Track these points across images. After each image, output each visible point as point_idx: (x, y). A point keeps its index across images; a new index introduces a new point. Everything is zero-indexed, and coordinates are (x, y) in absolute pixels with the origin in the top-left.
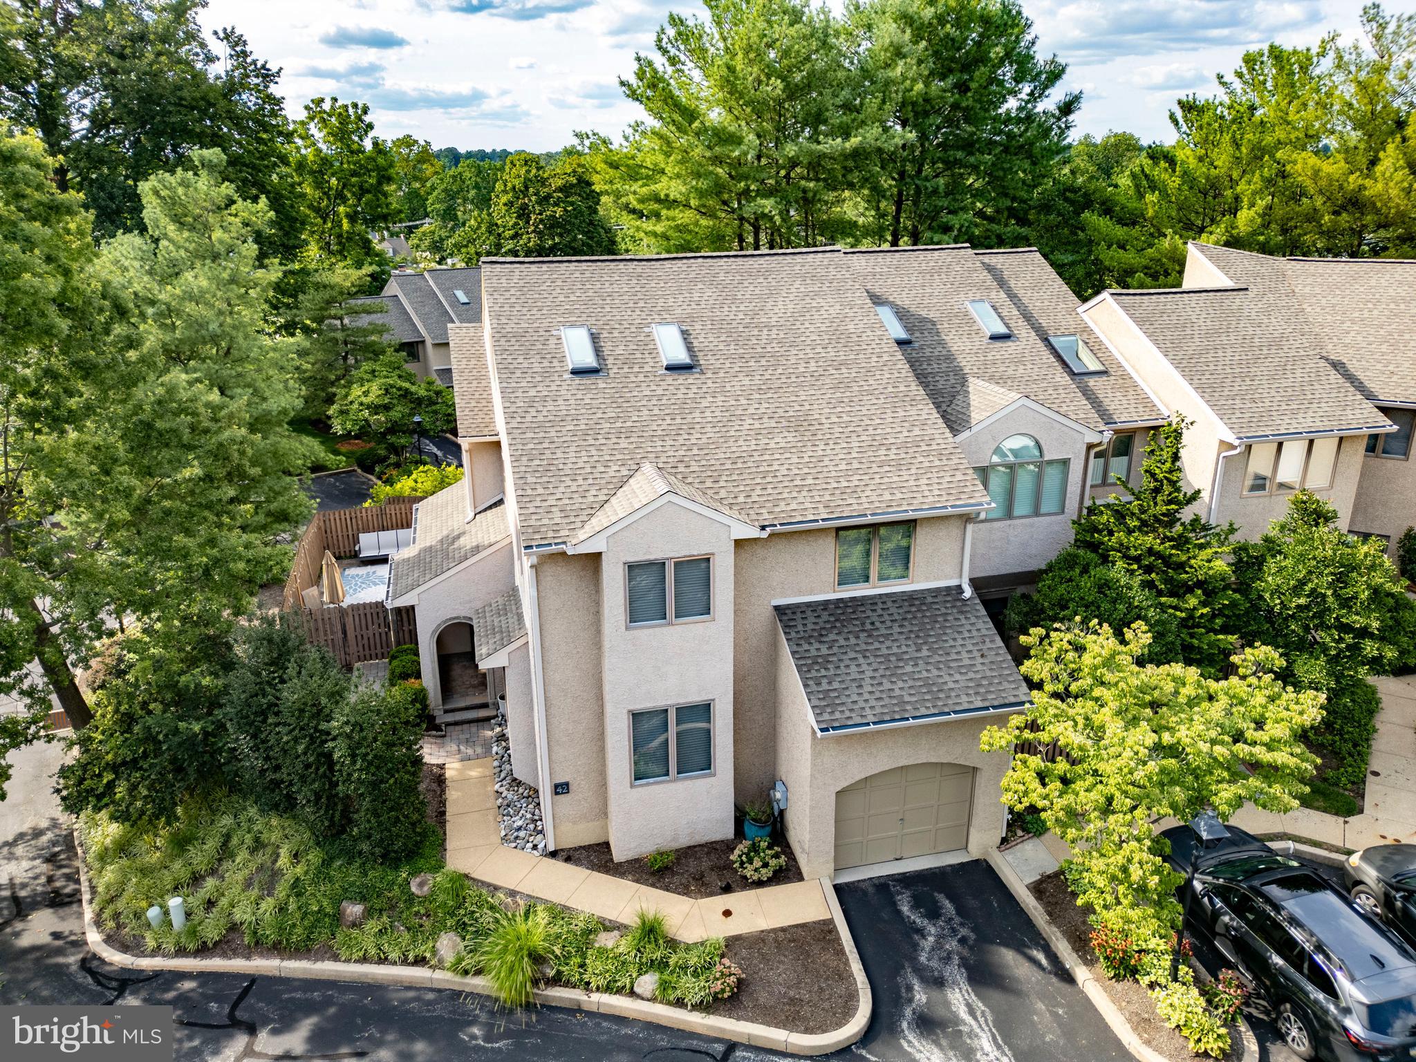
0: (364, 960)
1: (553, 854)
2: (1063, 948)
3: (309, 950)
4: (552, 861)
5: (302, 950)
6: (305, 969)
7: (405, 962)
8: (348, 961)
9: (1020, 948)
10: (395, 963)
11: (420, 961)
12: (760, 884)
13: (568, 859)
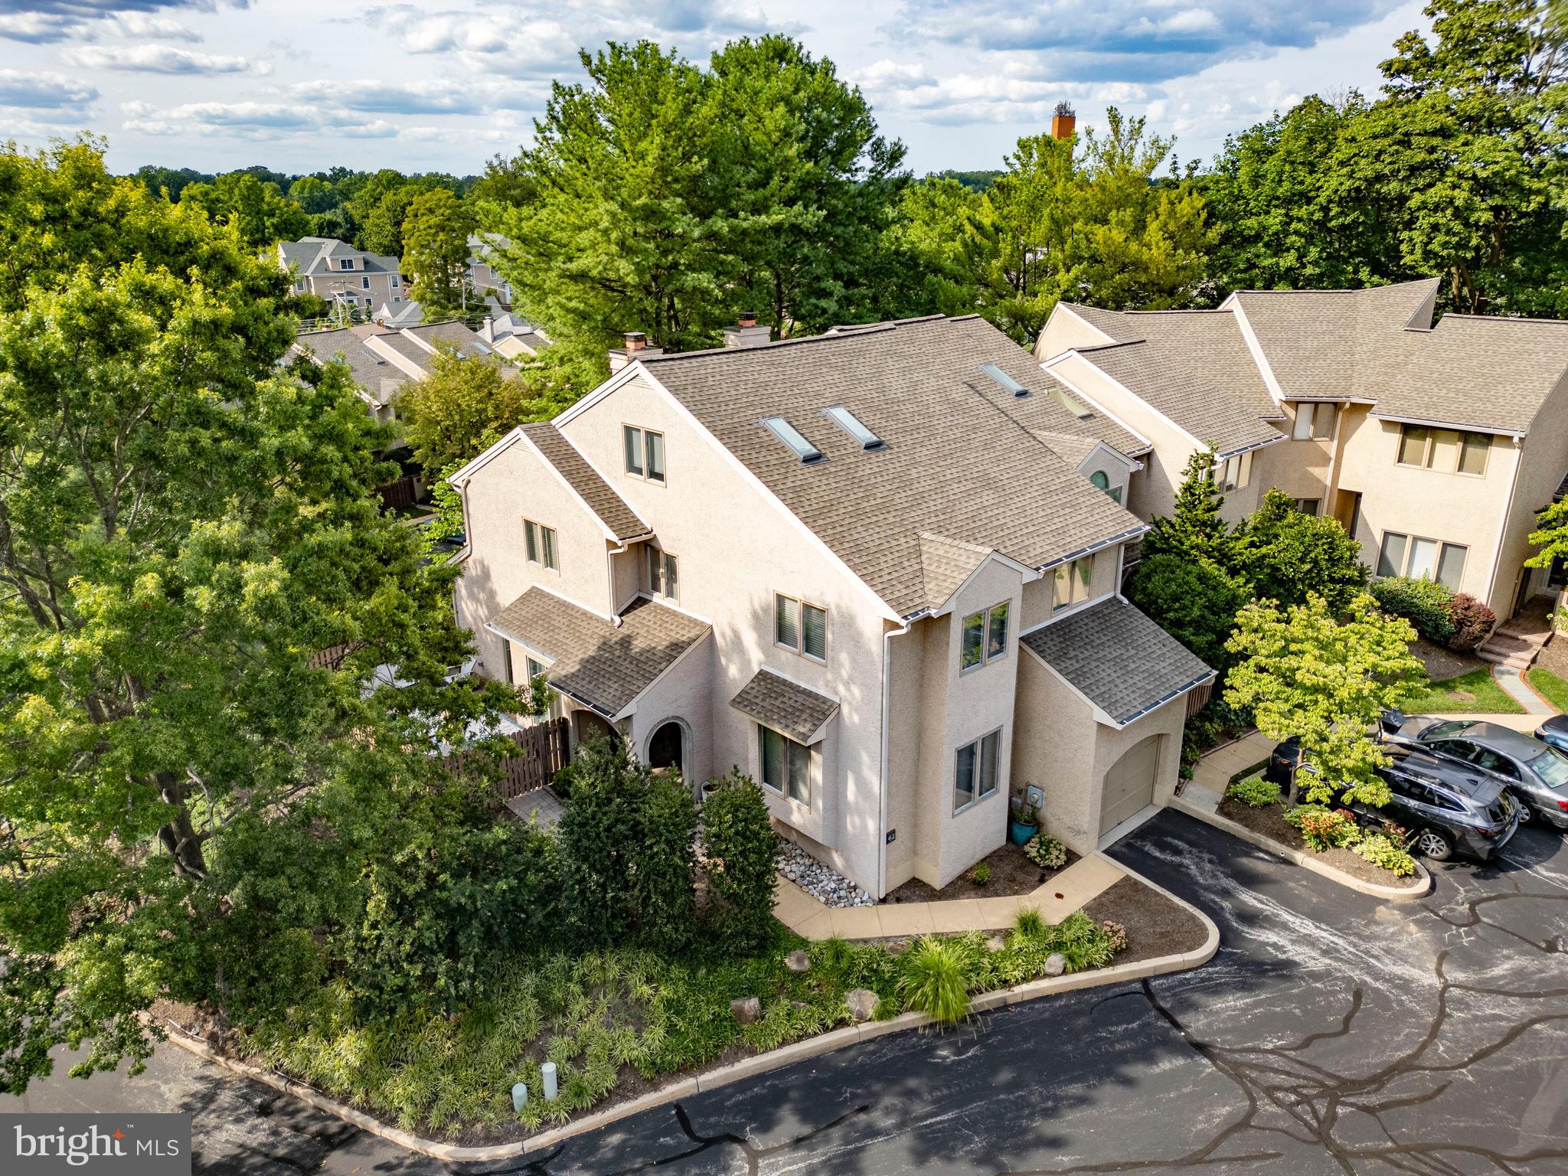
0: (783, 1043)
1: (883, 901)
2: (1273, 845)
3: (718, 1058)
4: (887, 906)
5: (713, 1060)
6: (727, 1075)
7: (826, 1029)
8: (767, 1050)
9: (1248, 855)
10: (816, 1034)
11: (841, 1023)
12: (1060, 868)
13: (898, 900)
